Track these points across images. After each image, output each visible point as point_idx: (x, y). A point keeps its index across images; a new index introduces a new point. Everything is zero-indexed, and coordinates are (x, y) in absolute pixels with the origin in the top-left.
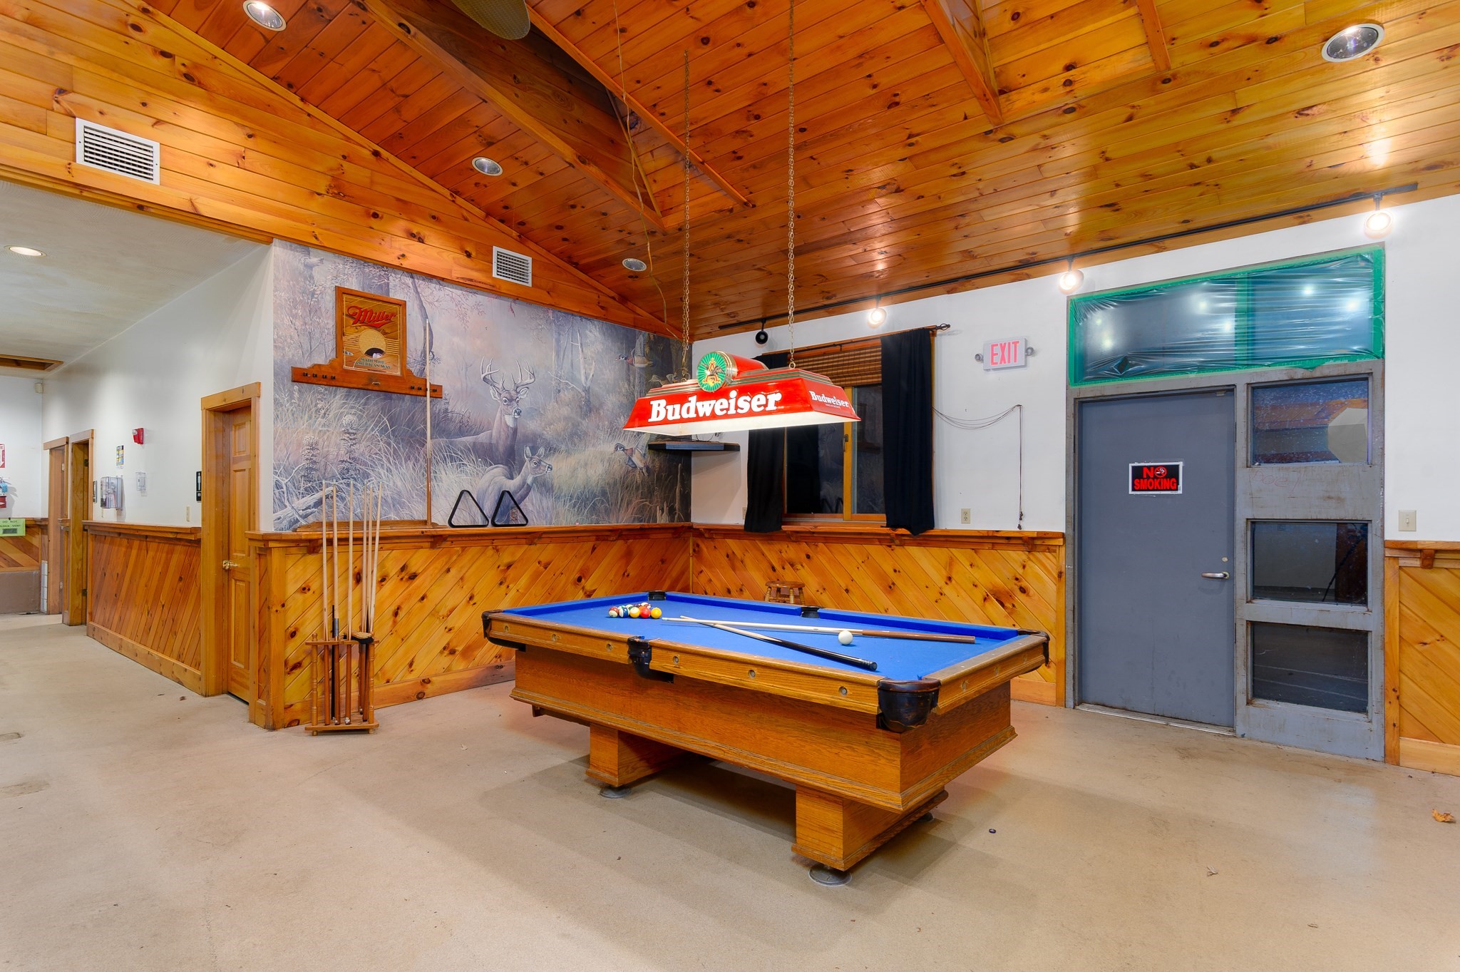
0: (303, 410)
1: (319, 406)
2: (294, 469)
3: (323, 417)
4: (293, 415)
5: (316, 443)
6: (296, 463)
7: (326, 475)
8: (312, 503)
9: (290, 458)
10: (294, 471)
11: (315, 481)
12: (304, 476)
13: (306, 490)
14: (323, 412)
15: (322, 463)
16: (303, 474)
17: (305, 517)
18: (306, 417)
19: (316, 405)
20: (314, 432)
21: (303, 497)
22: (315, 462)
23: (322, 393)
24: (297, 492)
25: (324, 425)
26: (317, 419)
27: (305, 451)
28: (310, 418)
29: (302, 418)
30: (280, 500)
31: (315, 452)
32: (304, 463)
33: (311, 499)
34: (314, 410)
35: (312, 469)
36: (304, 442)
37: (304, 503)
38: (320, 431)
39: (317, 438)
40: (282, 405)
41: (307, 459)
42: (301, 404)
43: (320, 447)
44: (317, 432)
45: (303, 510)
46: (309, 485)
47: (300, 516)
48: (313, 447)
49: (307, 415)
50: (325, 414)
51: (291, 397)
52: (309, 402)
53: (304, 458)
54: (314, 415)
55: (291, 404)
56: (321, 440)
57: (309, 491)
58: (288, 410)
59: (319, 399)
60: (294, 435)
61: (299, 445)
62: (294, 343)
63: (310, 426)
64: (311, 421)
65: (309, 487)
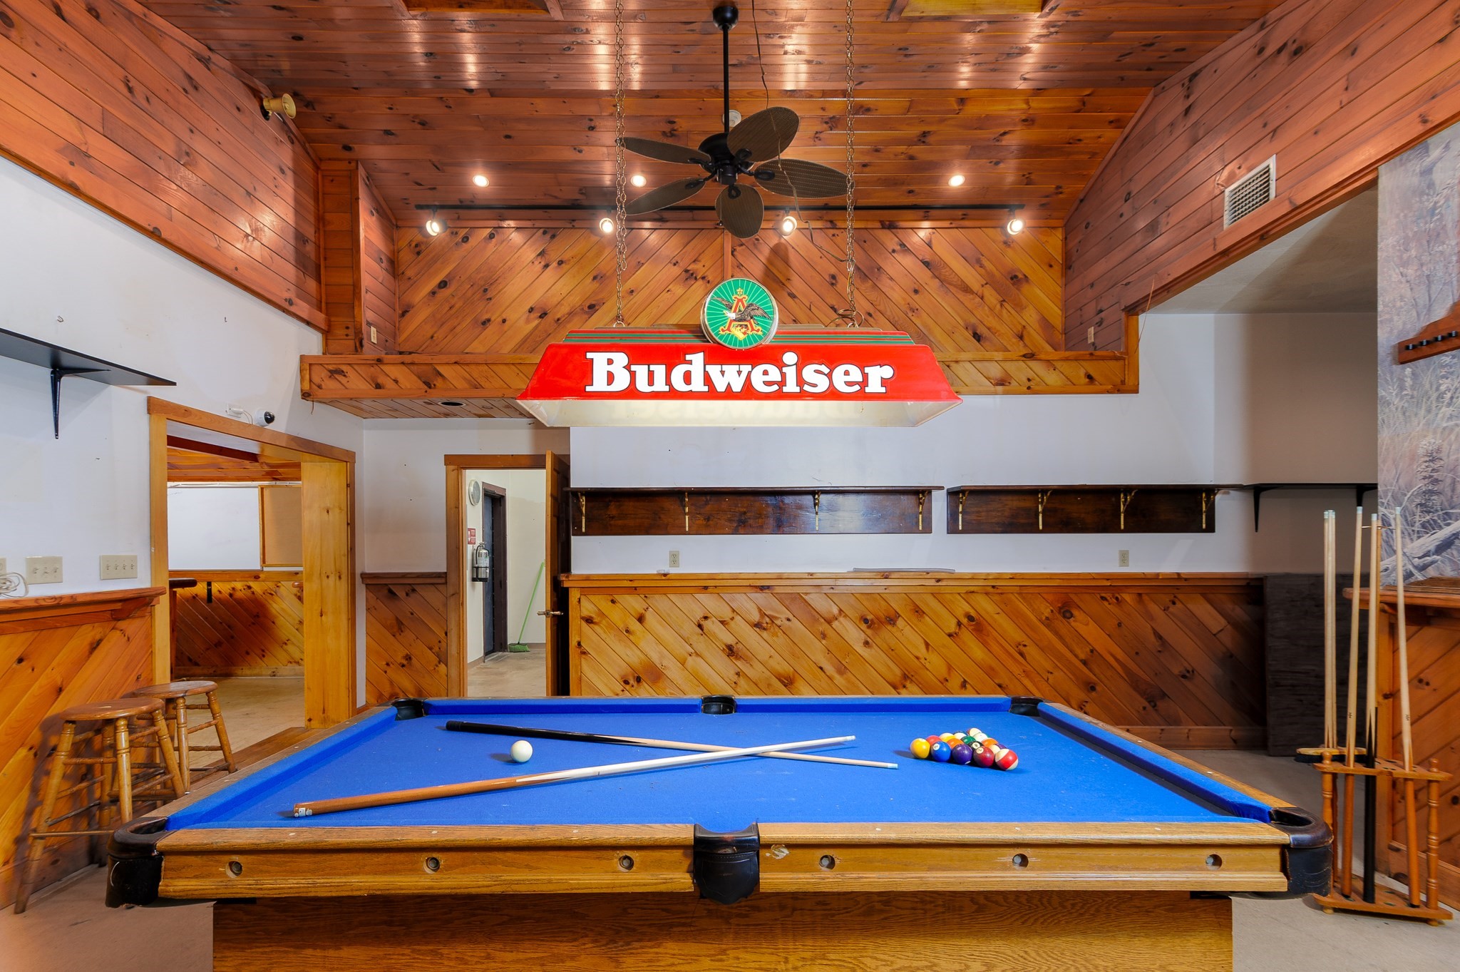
0: (1418, 402)
1: (1443, 388)
2: (1405, 495)
3: (1449, 405)
4: (1404, 413)
5: (1439, 450)
6: (1409, 486)
7: (1455, 499)
8: (1432, 548)
9: (1400, 480)
10: (1406, 498)
11: (1437, 511)
12: (1421, 505)
13: (1423, 526)
14: (1448, 395)
15: (1448, 481)
16: (1418, 501)
17: (1423, 568)
18: (1422, 412)
19: (1437, 389)
20: (1435, 432)
21: (1419, 537)
22: (1437, 481)
23: (1447, 365)
24: (1410, 529)
25: (1451, 418)
26: (1440, 409)
27: (1421, 467)
28: (1429, 411)
29: (1416, 415)
30: (1387, 542)
31: (1437, 465)
32: (1420, 485)
33: (1430, 541)
34: (1435, 396)
35: (1431, 492)
36: (1421, 451)
37: (1420, 547)
38: (1444, 429)
39: (1439, 442)
40: (1389, 404)
41: (1425, 478)
42: (1415, 393)
43: (1443, 455)
44: (1440, 430)
45: (1419, 558)
46: (1428, 518)
47: (1416, 567)
48: (1433, 457)
49: (1424, 408)
50: (1452, 398)
51: (1402, 388)
52: (1427, 386)
53: (1420, 476)
54: (1434, 404)
55: (1401, 399)
56: (1445, 444)
57: (1428, 527)
58: (1397, 409)
59: (1443, 377)
60: (1406, 444)
61: (1413, 458)
62: (1405, 305)
63: (1428, 424)
64: (1431, 416)
65: (1428, 522)
